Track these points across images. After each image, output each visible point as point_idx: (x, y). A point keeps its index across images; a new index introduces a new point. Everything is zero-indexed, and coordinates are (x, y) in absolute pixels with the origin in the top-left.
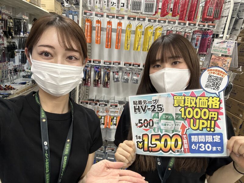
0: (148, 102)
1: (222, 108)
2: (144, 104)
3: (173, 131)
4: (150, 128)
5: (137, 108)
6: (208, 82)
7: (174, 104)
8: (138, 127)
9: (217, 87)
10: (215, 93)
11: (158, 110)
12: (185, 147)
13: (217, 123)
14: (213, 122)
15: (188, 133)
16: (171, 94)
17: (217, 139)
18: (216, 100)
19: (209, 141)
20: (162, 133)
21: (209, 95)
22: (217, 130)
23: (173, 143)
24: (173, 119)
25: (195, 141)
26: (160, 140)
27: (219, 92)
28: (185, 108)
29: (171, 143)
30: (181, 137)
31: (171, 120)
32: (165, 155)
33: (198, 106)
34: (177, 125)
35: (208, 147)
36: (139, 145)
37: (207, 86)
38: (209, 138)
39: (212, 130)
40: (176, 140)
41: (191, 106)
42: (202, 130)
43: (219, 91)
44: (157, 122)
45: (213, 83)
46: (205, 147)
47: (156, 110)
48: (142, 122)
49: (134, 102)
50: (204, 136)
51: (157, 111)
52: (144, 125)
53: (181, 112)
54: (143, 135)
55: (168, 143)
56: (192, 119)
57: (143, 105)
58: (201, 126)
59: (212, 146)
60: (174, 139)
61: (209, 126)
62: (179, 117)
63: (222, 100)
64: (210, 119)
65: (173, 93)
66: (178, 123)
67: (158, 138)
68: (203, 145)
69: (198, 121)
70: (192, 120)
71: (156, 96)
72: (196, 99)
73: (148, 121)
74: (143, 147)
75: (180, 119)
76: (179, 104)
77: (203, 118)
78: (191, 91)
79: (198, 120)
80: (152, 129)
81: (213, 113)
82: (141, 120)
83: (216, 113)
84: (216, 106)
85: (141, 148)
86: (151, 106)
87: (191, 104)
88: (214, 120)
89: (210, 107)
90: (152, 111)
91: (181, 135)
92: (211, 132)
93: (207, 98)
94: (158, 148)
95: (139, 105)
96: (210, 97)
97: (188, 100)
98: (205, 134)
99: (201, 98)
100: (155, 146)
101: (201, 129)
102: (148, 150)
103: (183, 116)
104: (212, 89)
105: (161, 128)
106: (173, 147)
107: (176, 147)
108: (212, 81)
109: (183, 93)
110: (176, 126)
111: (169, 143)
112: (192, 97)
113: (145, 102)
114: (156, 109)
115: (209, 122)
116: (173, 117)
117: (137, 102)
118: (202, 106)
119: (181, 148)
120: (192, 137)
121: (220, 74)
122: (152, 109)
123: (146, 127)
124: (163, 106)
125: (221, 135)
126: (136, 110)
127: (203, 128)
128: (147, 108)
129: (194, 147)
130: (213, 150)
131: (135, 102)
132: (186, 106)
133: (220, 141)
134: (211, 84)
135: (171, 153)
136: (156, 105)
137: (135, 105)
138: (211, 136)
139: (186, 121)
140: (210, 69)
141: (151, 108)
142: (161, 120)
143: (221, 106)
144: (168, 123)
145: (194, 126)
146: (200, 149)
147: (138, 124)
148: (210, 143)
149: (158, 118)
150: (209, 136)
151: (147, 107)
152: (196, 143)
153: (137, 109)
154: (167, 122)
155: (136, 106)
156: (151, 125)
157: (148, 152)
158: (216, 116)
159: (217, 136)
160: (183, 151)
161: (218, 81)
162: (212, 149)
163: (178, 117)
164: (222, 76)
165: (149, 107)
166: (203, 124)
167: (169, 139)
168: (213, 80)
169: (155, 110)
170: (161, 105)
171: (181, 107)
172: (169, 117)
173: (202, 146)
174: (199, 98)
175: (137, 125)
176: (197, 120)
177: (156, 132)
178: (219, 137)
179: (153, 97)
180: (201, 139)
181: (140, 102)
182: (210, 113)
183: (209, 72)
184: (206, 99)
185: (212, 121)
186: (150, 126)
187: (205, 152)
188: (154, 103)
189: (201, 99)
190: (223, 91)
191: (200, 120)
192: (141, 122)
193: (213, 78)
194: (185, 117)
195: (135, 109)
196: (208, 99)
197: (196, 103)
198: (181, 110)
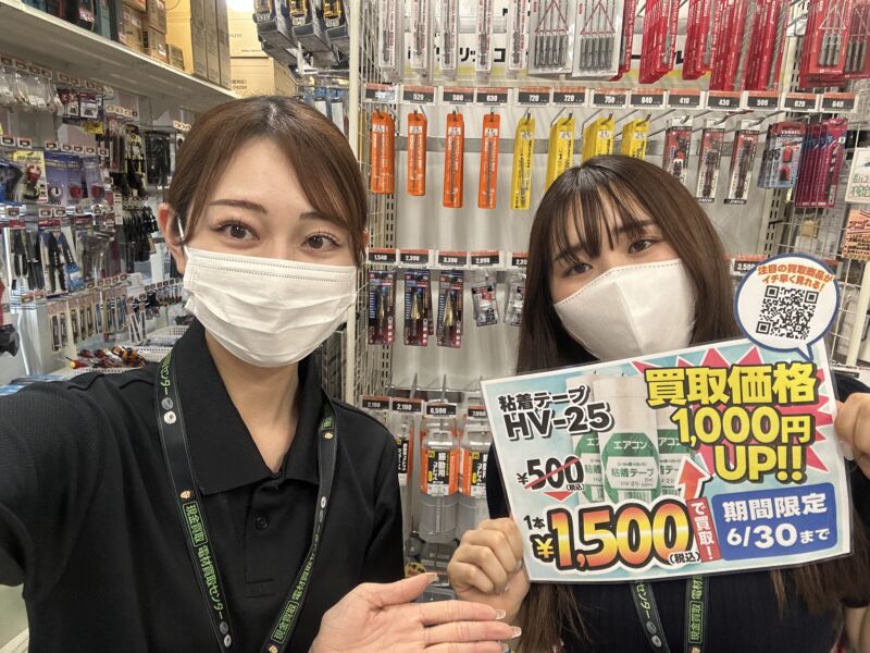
0: (554, 398)
1: (826, 399)
2: (540, 405)
3: (655, 493)
4: (572, 488)
5: (517, 420)
6: (766, 313)
7: (649, 398)
8: (526, 487)
9: (799, 328)
10: (797, 350)
11: (593, 424)
12: (702, 543)
13: (811, 450)
14: (797, 450)
15: (709, 494)
16: (636, 364)
17: (815, 504)
18: (801, 372)
19: (785, 515)
20: (616, 502)
21: (775, 357)
22: (814, 475)
23: (659, 530)
24: (650, 452)
25: (739, 519)
26: (611, 526)
27: (809, 345)
28: (689, 411)
29: (653, 534)
30: (686, 510)
31: (646, 455)
32: (635, 575)
33: (736, 400)
34: (666, 471)
35: (786, 534)
36: (538, 548)
37: (762, 328)
38: (789, 506)
39: (797, 476)
40: (670, 522)
41: (713, 400)
42: (760, 480)
43: (810, 338)
44: (592, 464)
45: (784, 315)
46: (773, 535)
47: (588, 423)
48: (542, 467)
49: (502, 400)
50: (769, 500)
51: (589, 426)
52: (550, 480)
53: (677, 422)
54: (550, 513)
55: (641, 532)
56: (720, 444)
57: (536, 410)
58: (755, 468)
59: (800, 529)
60: (660, 520)
61: (783, 465)
62: (671, 441)
63: (822, 370)
64: (785, 439)
65: (640, 359)
66: (668, 464)
67: (606, 519)
68: (768, 530)
69: (741, 450)
70: (720, 450)
71: (578, 374)
72: (728, 376)
73: (563, 464)
74: (555, 555)
75: (674, 447)
76: (666, 397)
77: (760, 439)
78: (706, 348)
79: (744, 447)
80: (580, 492)
81: (796, 420)
82: (537, 462)
83: (807, 420)
84: (802, 394)
85: (546, 556)
86: (568, 412)
87: (711, 392)
88: (800, 444)
89: (780, 401)
90: (570, 430)
91: (683, 502)
92: (792, 484)
93: (769, 369)
94: (608, 552)
95: (522, 411)
96: (777, 363)
97: (698, 380)
98: (771, 494)
99: (744, 370)
100: (596, 546)
101: (757, 478)
102: (575, 565)
103: (685, 439)
104: (782, 335)
105: (612, 487)
106: (660, 546)
107: (670, 543)
108: (778, 307)
109: (678, 358)
110: (662, 472)
111: (645, 532)
112: (711, 368)
113: (541, 398)
114: (586, 420)
115: (782, 450)
116: (650, 443)
117: (515, 401)
118: (753, 399)
119: (689, 547)
120: (725, 505)
121: (808, 280)
122: (572, 422)
123: (558, 484)
124: (608, 410)
125: (827, 489)
126: (514, 429)
127: (761, 474)
128: (551, 420)
129: (734, 539)
130: (803, 541)
131: (507, 401)
132: (694, 403)
133: (824, 510)
134: (778, 317)
135: (655, 567)
136: (584, 408)
137: (508, 413)
138: (795, 498)
139: (700, 454)
140: (767, 265)
141: (565, 417)
142: (610, 458)
143: (820, 394)
144: (633, 467)
145: (728, 468)
146: (758, 544)
147: (527, 475)
148: (792, 520)
149: (597, 451)
150: (787, 499)
151: (553, 416)
152: (740, 527)
153: (516, 425)
154: (630, 464)
155: (513, 414)
156: (574, 476)
157: (575, 571)
158: (806, 429)
159: (813, 495)
160: (697, 557)
161: (802, 304)
162: (799, 538)
163: (668, 442)
164: (816, 285)
165: (561, 415)
166: (762, 458)
167: (643, 522)
168: (783, 303)
169: (582, 423)
170: (601, 406)
171: (673, 405)
172: (635, 445)
173: (763, 532)
174: (736, 371)
175: (522, 479)
176: (738, 447)
177: (594, 499)
178: (823, 496)
179: (568, 380)
180: (758, 511)
181: (524, 400)
182: (785, 420)
183: (765, 276)
184: (766, 374)
185: (794, 448)
186: (570, 480)
187: (777, 550)
188: (575, 401)
189: (746, 375)
190: (822, 341)
191: (750, 448)
192: (535, 468)
193: (783, 296)
194: (694, 439)
195: (510, 426)
196: (771, 374)
197: (728, 390)
198: (674, 418)
